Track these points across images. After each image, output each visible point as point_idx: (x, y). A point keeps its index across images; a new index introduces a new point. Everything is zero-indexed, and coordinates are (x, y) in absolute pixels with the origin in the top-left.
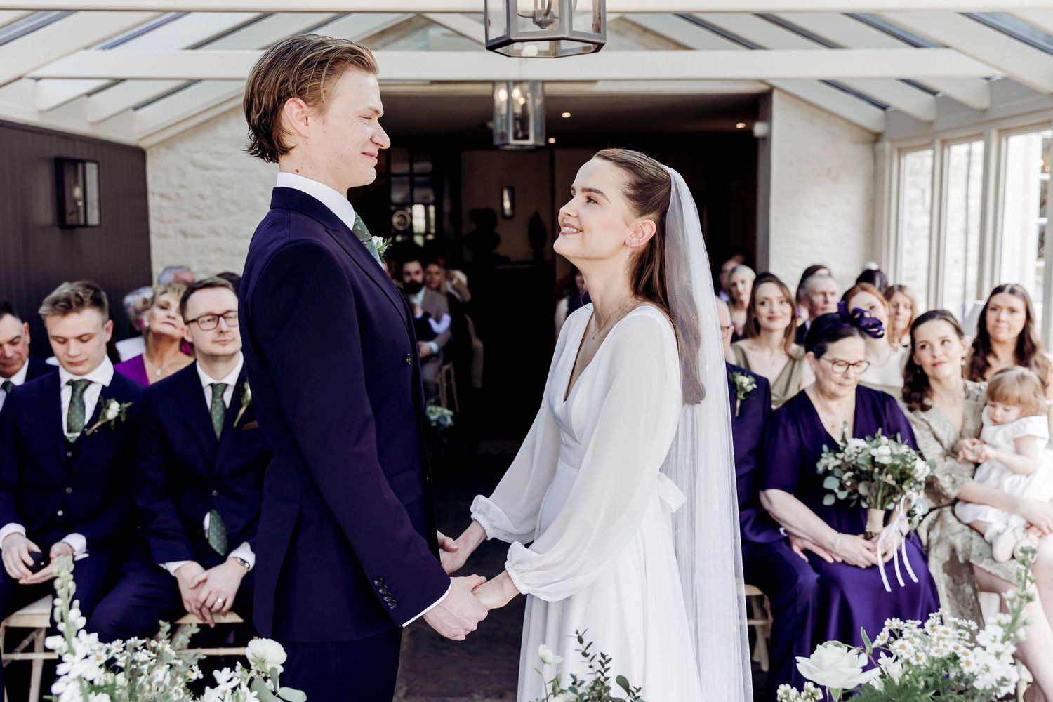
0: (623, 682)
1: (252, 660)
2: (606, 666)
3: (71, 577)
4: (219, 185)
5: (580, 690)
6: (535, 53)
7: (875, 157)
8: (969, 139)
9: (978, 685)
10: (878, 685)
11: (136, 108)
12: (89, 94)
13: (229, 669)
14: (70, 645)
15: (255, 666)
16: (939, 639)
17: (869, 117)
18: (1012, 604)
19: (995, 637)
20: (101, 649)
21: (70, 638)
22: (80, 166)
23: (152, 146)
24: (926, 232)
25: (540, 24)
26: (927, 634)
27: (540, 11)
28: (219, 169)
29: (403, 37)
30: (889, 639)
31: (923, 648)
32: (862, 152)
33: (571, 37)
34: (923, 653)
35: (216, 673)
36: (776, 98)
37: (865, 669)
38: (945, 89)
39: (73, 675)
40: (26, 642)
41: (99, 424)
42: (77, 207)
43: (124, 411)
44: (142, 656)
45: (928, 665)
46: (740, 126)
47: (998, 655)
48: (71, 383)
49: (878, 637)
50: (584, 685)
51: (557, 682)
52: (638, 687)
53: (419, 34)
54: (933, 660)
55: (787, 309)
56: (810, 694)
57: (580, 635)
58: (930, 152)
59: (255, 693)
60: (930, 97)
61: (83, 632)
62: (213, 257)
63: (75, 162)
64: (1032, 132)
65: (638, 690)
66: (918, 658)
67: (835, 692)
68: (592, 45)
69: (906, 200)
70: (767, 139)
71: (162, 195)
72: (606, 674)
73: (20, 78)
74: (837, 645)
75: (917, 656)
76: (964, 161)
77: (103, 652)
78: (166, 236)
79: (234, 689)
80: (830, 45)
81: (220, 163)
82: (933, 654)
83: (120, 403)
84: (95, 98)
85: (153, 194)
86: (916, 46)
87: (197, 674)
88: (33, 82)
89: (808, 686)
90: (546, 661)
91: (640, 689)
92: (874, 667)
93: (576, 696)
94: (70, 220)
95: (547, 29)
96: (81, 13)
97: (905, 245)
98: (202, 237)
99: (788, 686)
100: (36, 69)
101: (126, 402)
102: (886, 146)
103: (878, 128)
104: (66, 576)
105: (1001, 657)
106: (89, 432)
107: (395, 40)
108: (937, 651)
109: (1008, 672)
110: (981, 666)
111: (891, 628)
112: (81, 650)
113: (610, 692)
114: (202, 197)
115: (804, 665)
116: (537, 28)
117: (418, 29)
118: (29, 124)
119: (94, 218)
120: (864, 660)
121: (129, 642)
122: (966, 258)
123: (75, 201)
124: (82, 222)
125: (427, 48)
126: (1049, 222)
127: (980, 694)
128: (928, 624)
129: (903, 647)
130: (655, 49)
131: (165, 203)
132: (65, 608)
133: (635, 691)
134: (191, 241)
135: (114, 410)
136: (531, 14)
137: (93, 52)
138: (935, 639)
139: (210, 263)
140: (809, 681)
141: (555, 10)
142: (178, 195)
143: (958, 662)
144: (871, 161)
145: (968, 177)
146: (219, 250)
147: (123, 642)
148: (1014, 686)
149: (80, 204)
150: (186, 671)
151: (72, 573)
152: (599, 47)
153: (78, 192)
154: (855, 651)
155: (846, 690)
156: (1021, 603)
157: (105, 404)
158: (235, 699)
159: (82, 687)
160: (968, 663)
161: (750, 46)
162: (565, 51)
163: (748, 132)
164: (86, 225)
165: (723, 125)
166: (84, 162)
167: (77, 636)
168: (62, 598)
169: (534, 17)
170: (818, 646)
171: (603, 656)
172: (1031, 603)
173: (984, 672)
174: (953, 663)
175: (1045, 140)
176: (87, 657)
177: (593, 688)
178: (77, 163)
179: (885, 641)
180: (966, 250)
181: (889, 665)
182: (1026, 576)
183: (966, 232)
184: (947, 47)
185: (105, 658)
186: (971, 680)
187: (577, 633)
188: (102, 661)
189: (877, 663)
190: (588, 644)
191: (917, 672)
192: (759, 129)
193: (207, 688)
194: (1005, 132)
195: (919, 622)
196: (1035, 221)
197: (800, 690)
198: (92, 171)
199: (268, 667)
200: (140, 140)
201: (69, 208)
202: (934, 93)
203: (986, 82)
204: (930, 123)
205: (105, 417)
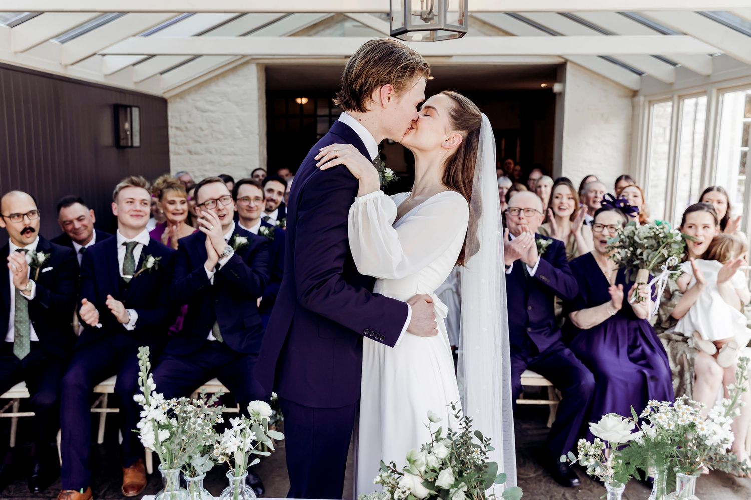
0: (479, 435)
1: (252, 414)
2: (469, 425)
3: (148, 360)
4: (212, 122)
5: (454, 439)
6: (420, 39)
7: (633, 107)
8: (696, 95)
9: (709, 443)
10: (641, 442)
11: (162, 74)
12: (134, 65)
13: (239, 418)
14: (147, 400)
15: (253, 417)
16: (683, 414)
17: (630, 80)
18: (732, 393)
19: (720, 413)
20: (165, 404)
21: (148, 396)
22: (128, 110)
23: (171, 98)
24: (666, 156)
25: (425, 20)
26: (675, 410)
27: (425, 12)
28: (212, 112)
29: (328, 28)
30: (650, 413)
31: (672, 419)
32: (625, 103)
33: (445, 28)
34: (673, 422)
35: (231, 420)
36: (569, 67)
37: (633, 432)
38: (682, 62)
39: (149, 418)
40: (97, 403)
41: (142, 270)
42: (127, 135)
43: (157, 263)
44: (189, 408)
45: (675, 430)
46: (543, 85)
47: (722, 424)
48: (125, 244)
49: (643, 411)
50: (456, 435)
51: (438, 433)
52: (488, 438)
53: (339, 25)
54: (678, 426)
55: (572, 203)
56: (598, 446)
57: (454, 405)
58: (670, 104)
59: (255, 433)
60: (672, 67)
61: (154, 393)
62: (208, 167)
63: (125, 107)
64: (740, 91)
65: (489, 440)
66: (669, 425)
67: (614, 445)
68: (457, 33)
69: (653, 135)
70: (562, 94)
71: (177, 128)
72: (469, 430)
73: (94, 54)
74: (615, 416)
75: (669, 424)
76: (693, 109)
77: (166, 405)
78: (179, 154)
79: (242, 431)
80: (606, 33)
81: (212, 108)
82: (680, 423)
83: (154, 258)
84: (137, 67)
85: (172, 127)
86: (664, 33)
87: (221, 421)
88: (100, 57)
89: (597, 441)
90: (432, 420)
91: (490, 439)
92: (638, 431)
93: (451, 442)
94: (122, 143)
95: (429, 24)
96: (130, 14)
97: (652, 164)
98: (202, 154)
99: (585, 440)
100: (103, 49)
101: (158, 257)
102: (641, 99)
103: (635, 87)
104: (145, 359)
105: (724, 426)
106: (137, 275)
107: (323, 30)
108: (682, 421)
109: (728, 436)
110: (711, 431)
111: (652, 406)
112: (154, 403)
113: (472, 440)
114: (202, 130)
115: (593, 428)
116: (423, 23)
117: (337, 23)
118: (99, 83)
119: (136, 142)
120: (632, 426)
121: (180, 400)
122: (692, 173)
123: (125, 131)
124: (129, 144)
125: (344, 35)
126: (750, 150)
127: (709, 448)
128: (676, 404)
129: (660, 418)
130: (490, 36)
131: (179, 133)
132: (145, 378)
133: (487, 440)
134: (195, 157)
135: (151, 262)
136: (419, 14)
137: (137, 38)
138: (680, 414)
139: (206, 171)
140: (597, 438)
141: (435, 11)
142: (186, 128)
143: (694, 428)
144: (631, 109)
145: (695, 120)
146: (212, 163)
147: (177, 400)
148: (732, 444)
149: (129, 133)
150: (215, 419)
151: (148, 357)
152: (463, 34)
153: (127, 126)
154: (627, 420)
155: (620, 444)
156: (738, 393)
157: (146, 258)
158: (243, 436)
159: (154, 426)
160: (702, 429)
161: (553, 33)
162: (440, 37)
163: (550, 90)
164: (132, 147)
165: (532, 85)
166: (131, 107)
167: (151, 395)
168: (142, 372)
169: (421, 16)
170: (603, 416)
171: (467, 419)
172: (745, 393)
173: (713, 435)
174: (691, 429)
175: (748, 96)
176: (157, 408)
177: (461, 438)
178: (126, 108)
179: (648, 414)
180: (692, 168)
181: (648, 430)
182: (742, 376)
183: (693, 156)
184: (685, 34)
185: (168, 408)
186: (704, 440)
187: (451, 404)
188: (166, 411)
189: (641, 428)
190: (458, 410)
191: (668, 434)
192: (557, 88)
193: (226, 429)
194: (722, 91)
195: (670, 403)
196: (739, 149)
197: (592, 443)
198: (136, 112)
199: (261, 418)
200: (164, 93)
201: (122, 135)
202: (674, 64)
203: (710, 57)
204: (672, 84)
205: (145, 266)
